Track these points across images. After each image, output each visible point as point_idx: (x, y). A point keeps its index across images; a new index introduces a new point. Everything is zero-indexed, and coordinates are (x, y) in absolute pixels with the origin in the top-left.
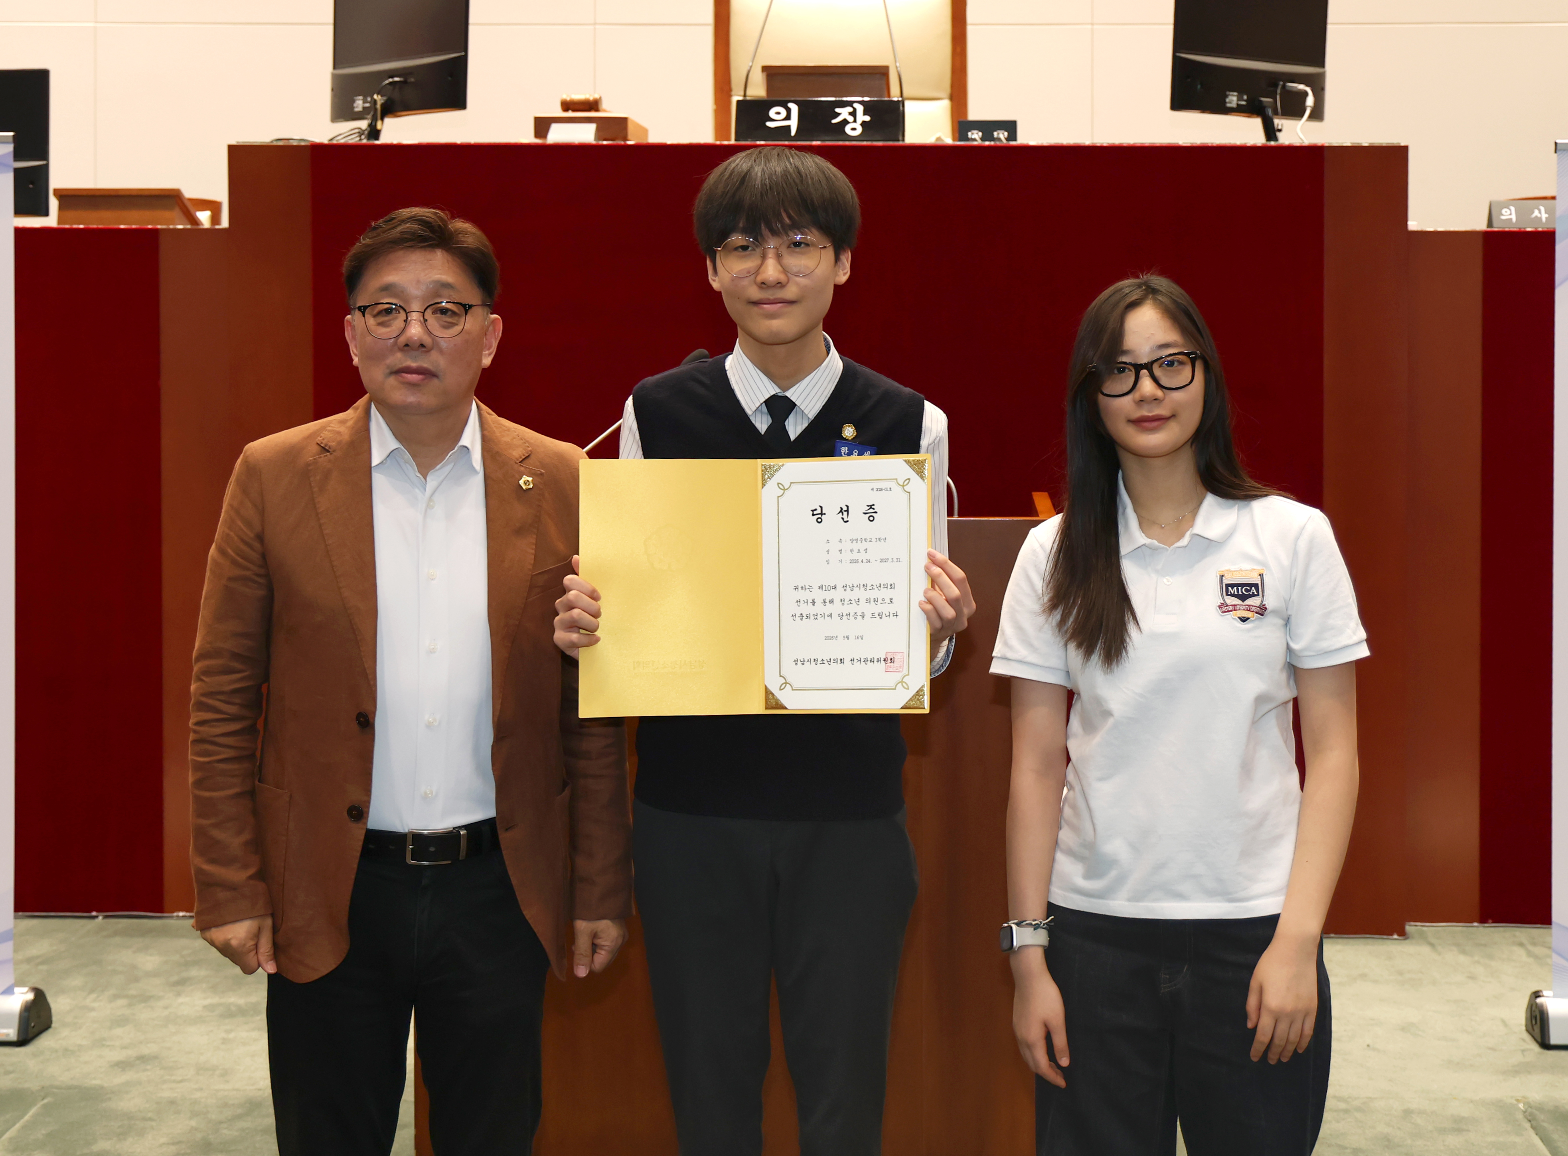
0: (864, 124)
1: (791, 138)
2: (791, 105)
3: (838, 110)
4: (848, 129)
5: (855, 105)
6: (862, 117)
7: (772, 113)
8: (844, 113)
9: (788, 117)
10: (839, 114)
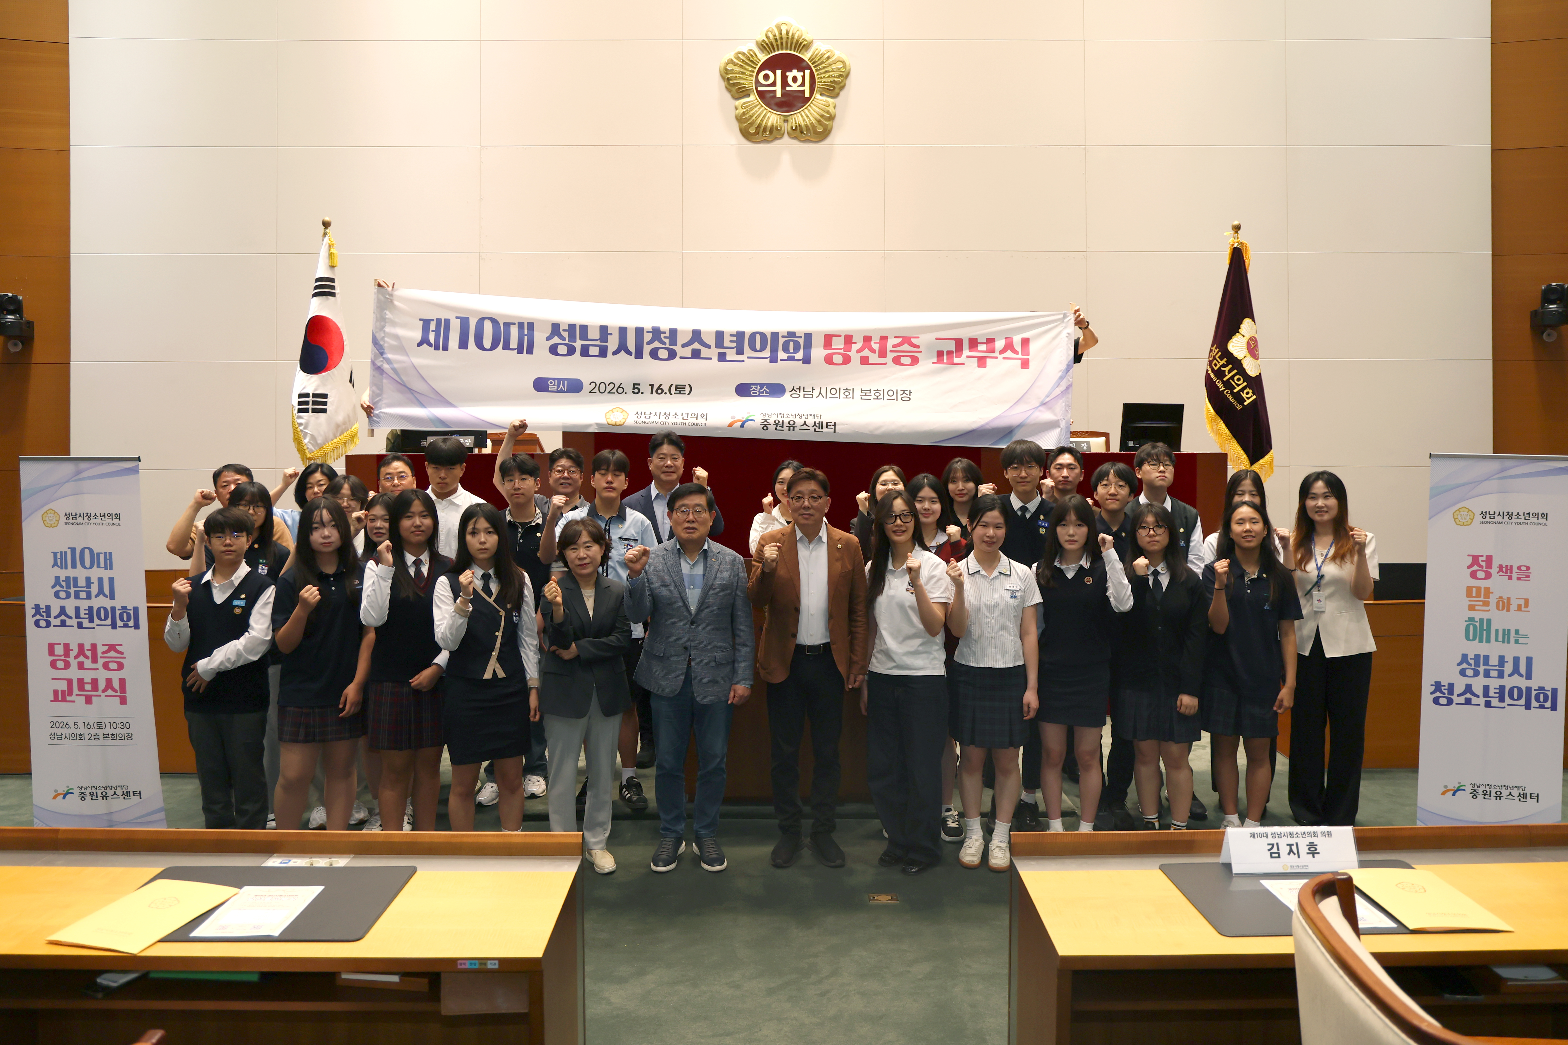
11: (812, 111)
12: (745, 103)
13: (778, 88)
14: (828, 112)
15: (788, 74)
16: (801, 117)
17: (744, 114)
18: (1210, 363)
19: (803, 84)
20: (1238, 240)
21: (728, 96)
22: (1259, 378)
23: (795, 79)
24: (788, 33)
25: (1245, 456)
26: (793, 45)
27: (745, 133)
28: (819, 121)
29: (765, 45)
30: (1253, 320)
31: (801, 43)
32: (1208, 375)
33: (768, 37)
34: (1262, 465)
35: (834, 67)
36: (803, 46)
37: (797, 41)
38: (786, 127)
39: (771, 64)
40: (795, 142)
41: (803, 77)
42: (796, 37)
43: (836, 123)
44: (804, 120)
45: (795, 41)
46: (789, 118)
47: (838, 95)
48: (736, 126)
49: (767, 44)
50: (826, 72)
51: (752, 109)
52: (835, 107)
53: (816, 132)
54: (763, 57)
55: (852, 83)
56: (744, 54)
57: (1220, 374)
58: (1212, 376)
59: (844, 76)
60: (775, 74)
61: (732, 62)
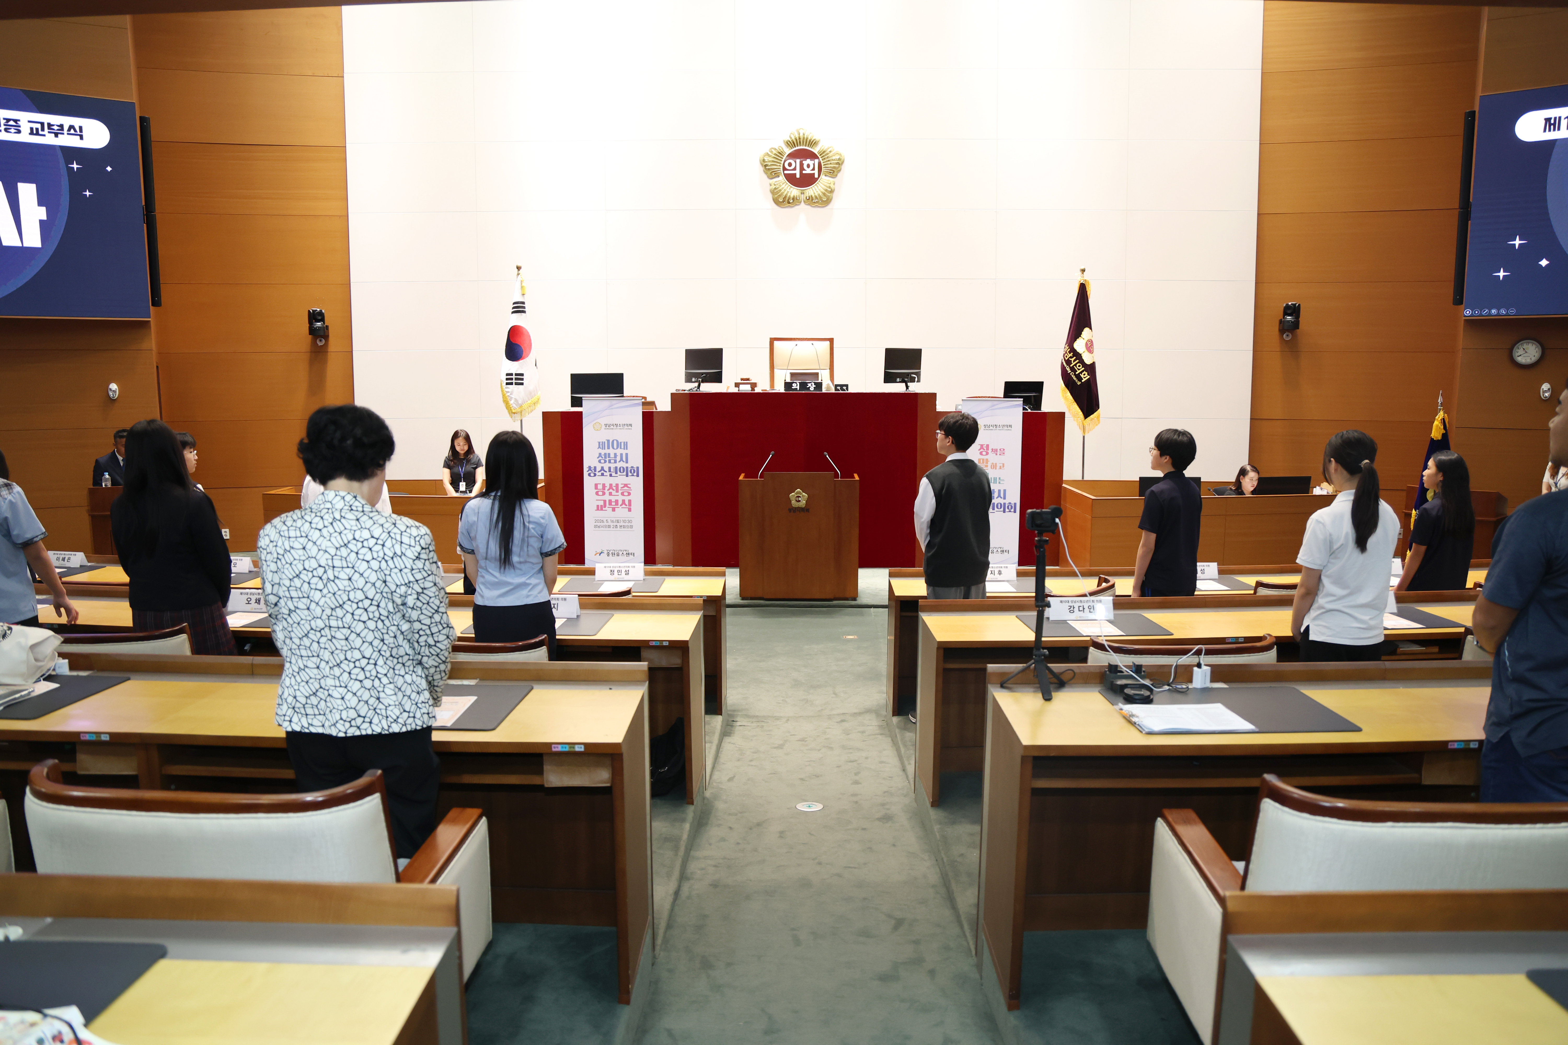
0: (814, 387)
1: (797, 391)
2: (797, 383)
4: (810, 389)
5: (812, 383)
7: (793, 385)
9: (797, 386)
10: (808, 385)
11: (819, 188)
12: (776, 182)
13: (797, 172)
14: (830, 187)
15: (804, 162)
16: (813, 191)
17: (775, 189)
18: (1064, 355)
19: (813, 169)
20: (1084, 278)
21: (765, 176)
22: (1093, 364)
23: (808, 166)
24: (804, 135)
25: (1081, 413)
26: (808, 143)
27: (776, 202)
28: (824, 194)
29: (789, 143)
30: (1091, 329)
32: (1062, 363)
33: (791, 138)
34: (1092, 419)
35: (834, 158)
36: (813, 143)
37: (810, 141)
38: (803, 197)
39: (792, 156)
40: (809, 207)
41: (814, 164)
42: (809, 138)
43: (835, 195)
44: (814, 193)
45: (808, 141)
46: (804, 191)
47: (837, 175)
48: (770, 196)
49: (791, 143)
50: (829, 161)
51: (780, 186)
52: (834, 184)
53: (823, 201)
54: (788, 151)
55: (845, 168)
56: (775, 149)
57: (1068, 362)
58: (1064, 363)
59: (840, 163)
60: (795, 162)
61: (768, 154)
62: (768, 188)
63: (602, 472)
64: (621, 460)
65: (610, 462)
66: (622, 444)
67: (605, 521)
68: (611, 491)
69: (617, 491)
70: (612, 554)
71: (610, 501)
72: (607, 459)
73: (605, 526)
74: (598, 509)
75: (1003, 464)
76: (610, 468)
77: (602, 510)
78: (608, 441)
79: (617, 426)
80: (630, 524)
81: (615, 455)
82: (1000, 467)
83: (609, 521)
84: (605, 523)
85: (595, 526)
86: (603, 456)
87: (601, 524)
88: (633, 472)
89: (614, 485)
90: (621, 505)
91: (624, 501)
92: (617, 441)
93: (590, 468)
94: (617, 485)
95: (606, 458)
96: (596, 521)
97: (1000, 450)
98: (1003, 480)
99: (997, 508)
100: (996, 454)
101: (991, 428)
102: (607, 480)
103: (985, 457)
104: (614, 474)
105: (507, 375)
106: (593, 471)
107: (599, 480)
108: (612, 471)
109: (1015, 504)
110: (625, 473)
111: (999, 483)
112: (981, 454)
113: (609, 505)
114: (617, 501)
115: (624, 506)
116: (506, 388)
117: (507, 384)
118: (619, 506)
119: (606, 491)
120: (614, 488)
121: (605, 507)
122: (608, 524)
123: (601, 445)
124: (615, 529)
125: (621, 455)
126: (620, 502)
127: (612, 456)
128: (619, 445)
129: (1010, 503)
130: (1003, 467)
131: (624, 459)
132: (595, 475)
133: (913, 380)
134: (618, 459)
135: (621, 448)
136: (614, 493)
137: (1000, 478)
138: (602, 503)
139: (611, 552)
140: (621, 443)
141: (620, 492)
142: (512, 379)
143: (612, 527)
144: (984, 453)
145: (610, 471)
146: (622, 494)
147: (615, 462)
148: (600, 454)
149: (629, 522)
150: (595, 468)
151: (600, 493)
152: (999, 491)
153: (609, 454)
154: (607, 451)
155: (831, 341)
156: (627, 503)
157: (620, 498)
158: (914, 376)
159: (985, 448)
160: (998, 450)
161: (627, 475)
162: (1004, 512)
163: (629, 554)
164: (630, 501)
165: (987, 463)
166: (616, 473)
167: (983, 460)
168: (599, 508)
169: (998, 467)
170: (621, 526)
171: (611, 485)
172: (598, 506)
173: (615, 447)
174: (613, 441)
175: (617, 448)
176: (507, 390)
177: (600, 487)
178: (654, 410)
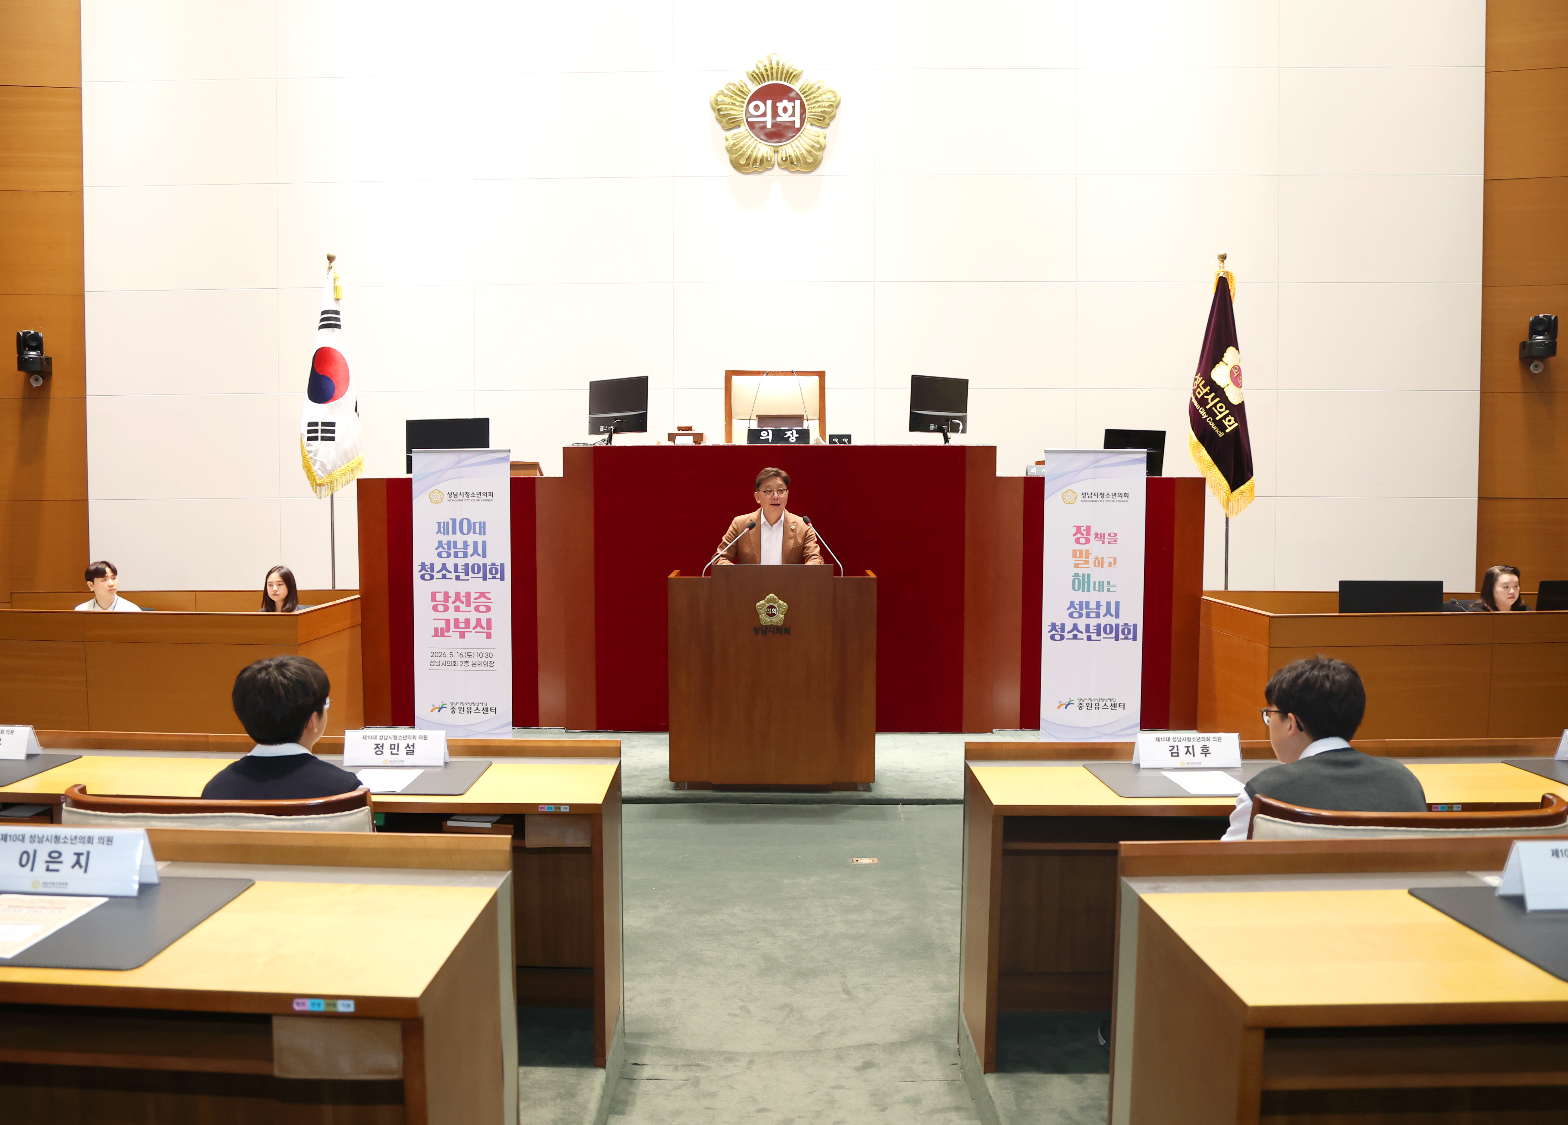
0: (796, 438)
1: (769, 443)
2: (768, 431)
3: (786, 432)
4: (790, 440)
5: (793, 430)
6: (795, 435)
7: (762, 433)
8: (789, 434)
9: (768, 435)
10: (786, 434)
11: (802, 142)
12: (735, 134)
13: (768, 119)
14: (818, 142)
15: (778, 104)
16: (792, 148)
17: (734, 145)
18: (1194, 391)
19: (793, 115)
20: (1224, 270)
21: (718, 127)
22: (1241, 405)
23: (785, 110)
24: (778, 64)
25: (1226, 482)
26: (784, 75)
27: (736, 165)
28: (809, 152)
29: (755, 76)
30: (1237, 349)
31: (791, 73)
32: (1192, 403)
33: (758, 68)
34: (1243, 492)
35: (824, 97)
36: (793, 76)
37: (788, 71)
38: (777, 158)
39: (761, 95)
40: (786, 173)
41: (794, 107)
42: (786, 68)
43: (826, 154)
44: (794, 151)
45: (785, 72)
46: (779, 149)
47: (829, 124)
48: (726, 157)
49: (757, 75)
50: (817, 102)
51: (742, 140)
52: (825, 138)
53: (806, 163)
54: (753, 88)
55: (843, 113)
56: (734, 85)
57: (1202, 402)
58: (1196, 404)
59: (835, 106)
60: (765, 105)
61: (723, 93)
62: (723, 144)
63: (444, 572)
64: (475, 552)
65: (456, 556)
66: (477, 525)
67: (448, 655)
68: (458, 603)
69: (468, 605)
70: (460, 709)
71: (457, 621)
72: (452, 551)
73: (449, 663)
74: (436, 635)
75: (1115, 559)
76: (456, 566)
77: (443, 635)
78: (454, 521)
79: (468, 496)
80: (489, 660)
81: (465, 543)
82: (1110, 563)
83: (455, 654)
84: (448, 659)
85: (432, 663)
86: (445, 546)
87: (442, 659)
88: (496, 571)
89: (463, 594)
90: (474, 628)
91: (479, 621)
92: (468, 520)
93: (423, 566)
94: (468, 595)
95: (449, 548)
96: (434, 654)
97: (1109, 535)
98: (1115, 586)
99: (1105, 632)
100: (1103, 542)
101: (1094, 498)
102: (452, 586)
103: (1084, 547)
104: (462, 576)
105: (310, 424)
106: (429, 570)
107: (438, 585)
108: (460, 570)
109: (1135, 626)
110: (481, 575)
111: (1108, 590)
112: (1077, 541)
113: (455, 628)
114: (467, 622)
115: (479, 629)
116: (308, 445)
117: (309, 439)
118: (471, 629)
119: (450, 604)
120: (464, 599)
121: (448, 631)
122: (452, 659)
123: (442, 528)
124: (464, 668)
125: (475, 543)
126: (473, 623)
127: (460, 545)
128: (471, 526)
129: (1126, 625)
130: (1115, 563)
131: (480, 551)
132: (432, 577)
133: (955, 429)
134: (470, 550)
135: (474, 532)
136: (463, 607)
137: (1109, 583)
138: (443, 624)
139: (458, 705)
140: (474, 523)
141: (473, 605)
142: (316, 431)
143: (459, 664)
144: (1083, 541)
145: (456, 571)
146: (477, 609)
147: (465, 555)
148: (440, 543)
149: (488, 655)
150: (432, 565)
151: (440, 608)
152: (1108, 604)
153: (455, 543)
154: (451, 537)
155: (821, 375)
156: (484, 624)
157: (473, 616)
158: (958, 421)
159: (1084, 532)
160: (1107, 536)
161: (485, 578)
162: (1117, 638)
163: (487, 709)
164: (489, 621)
165: (1087, 557)
166: (467, 574)
167: (1081, 551)
168: (439, 633)
169: (1106, 564)
170: (474, 663)
171: (458, 594)
172: (436, 629)
173: (465, 531)
174: (462, 521)
175: (469, 533)
176: (309, 448)
177: (440, 597)
178: (538, 476)
